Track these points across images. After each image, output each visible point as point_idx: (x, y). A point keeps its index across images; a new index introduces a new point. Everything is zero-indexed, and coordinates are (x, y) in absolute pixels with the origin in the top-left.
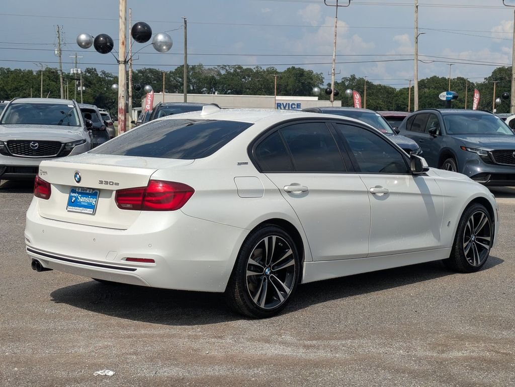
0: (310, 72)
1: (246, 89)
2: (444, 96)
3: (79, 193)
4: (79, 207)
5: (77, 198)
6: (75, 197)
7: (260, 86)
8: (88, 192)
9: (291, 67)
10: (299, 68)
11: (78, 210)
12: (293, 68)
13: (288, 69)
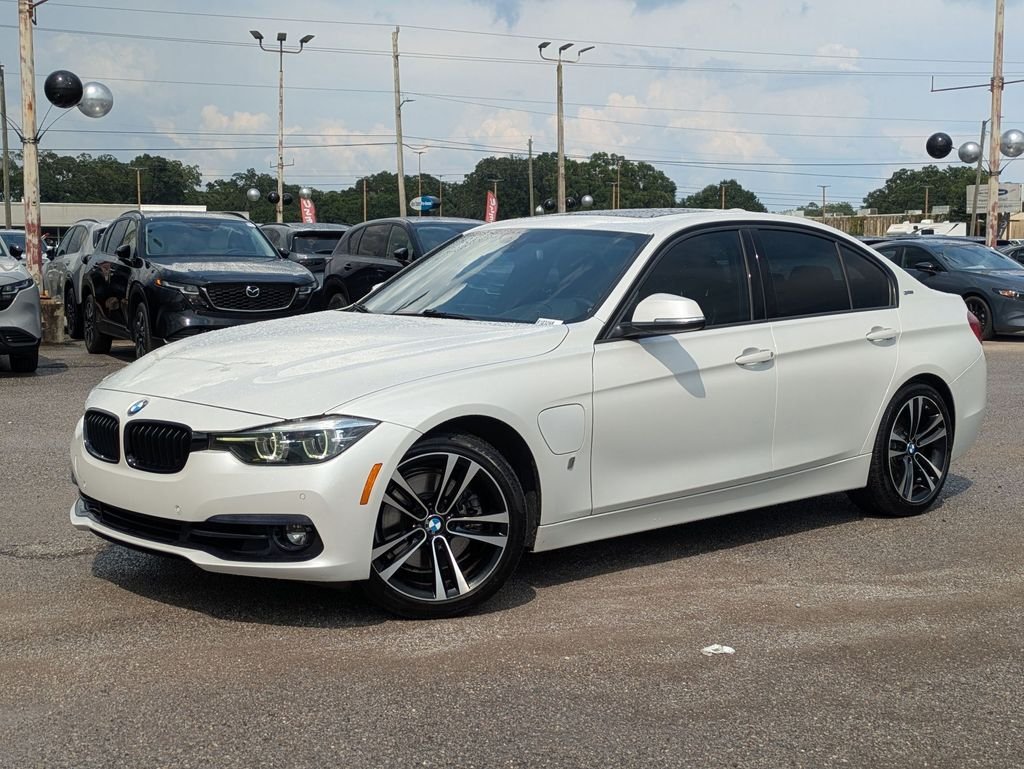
0: (178, 165)
1: (65, 192)
2: (418, 204)
7: (90, 188)
9: (142, 156)
10: (158, 157)
12: (147, 157)
13: (137, 158)
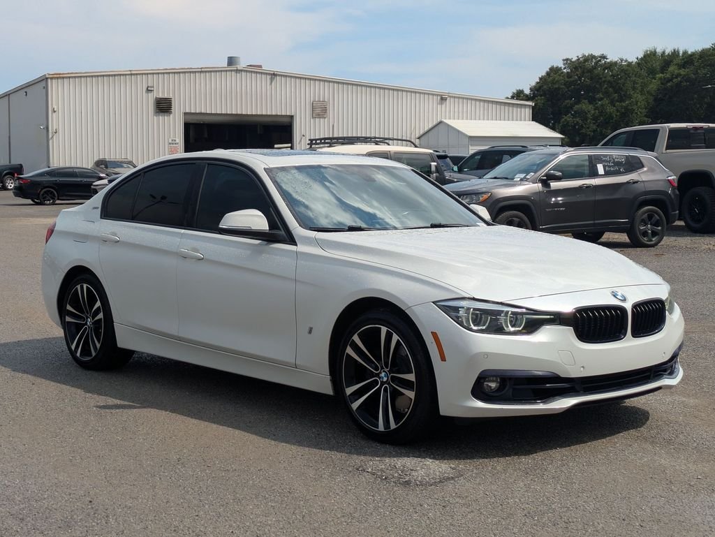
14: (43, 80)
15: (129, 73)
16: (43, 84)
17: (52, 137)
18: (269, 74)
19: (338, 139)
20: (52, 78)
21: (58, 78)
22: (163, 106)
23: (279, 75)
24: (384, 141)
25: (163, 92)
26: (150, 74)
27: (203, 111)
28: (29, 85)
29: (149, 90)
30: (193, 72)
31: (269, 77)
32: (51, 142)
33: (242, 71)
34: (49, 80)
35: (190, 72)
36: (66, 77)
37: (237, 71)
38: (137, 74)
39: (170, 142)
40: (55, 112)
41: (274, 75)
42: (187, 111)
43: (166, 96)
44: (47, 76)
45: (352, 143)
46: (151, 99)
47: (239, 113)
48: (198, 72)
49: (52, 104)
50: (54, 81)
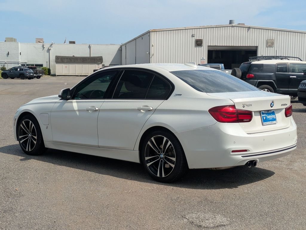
3: (266, 114)
4: (269, 121)
5: (266, 117)
6: (265, 116)
8: (270, 112)
11: (269, 123)
14: (148, 32)
15: (185, 28)
16: (148, 34)
17: (152, 57)
18: (247, 27)
19: (263, 57)
20: (152, 32)
21: (154, 31)
22: (199, 43)
23: (252, 28)
24: (286, 58)
25: (199, 37)
26: (194, 29)
27: (216, 45)
28: (143, 35)
29: (193, 36)
30: (212, 27)
31: (247, 29)
32: (151, 59)
33: (234, 26)
34: (151, 33)
35: (211, 28)
36: (158, 31)
37: (232, 26)
38: (188, 29)
39: (201, 58)
40: (153, 46)
41: (249, 28)
42: (209, 45)
43: (200, 38)
44: (150, 31)
45: (270, 59)
46: (194, 39)
47: (232, 45)
48: (215, 27)
49: (152, 43)
50: (153, 33)
